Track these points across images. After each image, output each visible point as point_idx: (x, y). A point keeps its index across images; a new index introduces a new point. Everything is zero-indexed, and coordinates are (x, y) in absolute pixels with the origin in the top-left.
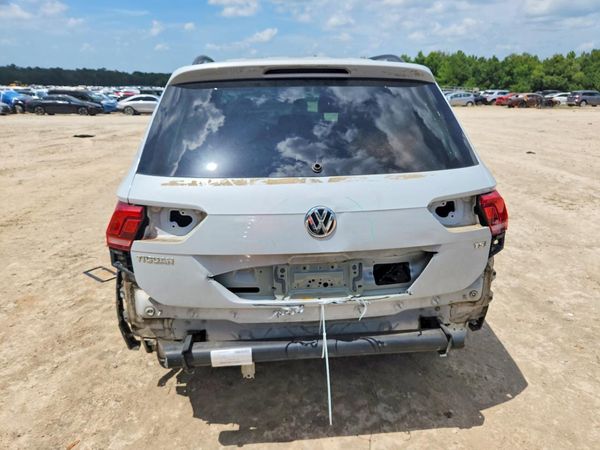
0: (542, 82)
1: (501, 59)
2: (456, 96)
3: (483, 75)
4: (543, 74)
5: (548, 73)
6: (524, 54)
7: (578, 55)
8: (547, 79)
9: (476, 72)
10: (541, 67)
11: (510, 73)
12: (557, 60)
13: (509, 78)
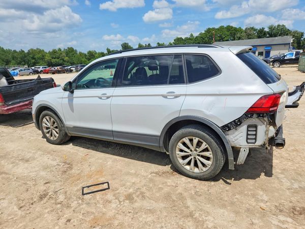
0: (51, 62)
1: (26, 51)
2: (21, 70)
3: (19, 59)
4: (50, 58)
5: (53, 58)
6: (37, 49)
7: (62, 50)
8: (53, 61)
9: (14, 58)
10: (48, 55)
11: (33, 58)
12: (54, 52)
13: (34, 60)
